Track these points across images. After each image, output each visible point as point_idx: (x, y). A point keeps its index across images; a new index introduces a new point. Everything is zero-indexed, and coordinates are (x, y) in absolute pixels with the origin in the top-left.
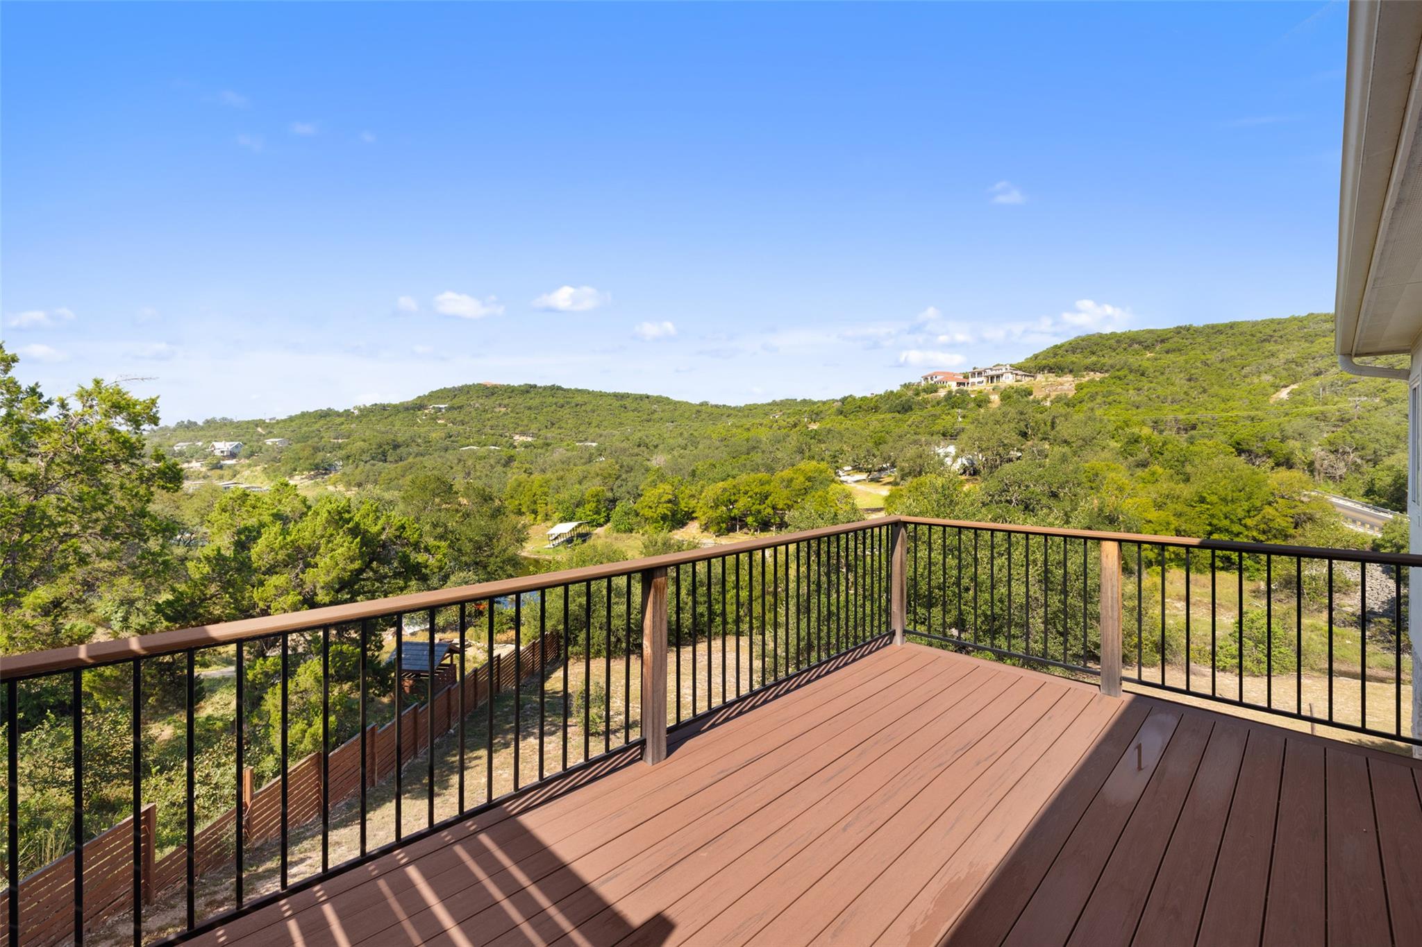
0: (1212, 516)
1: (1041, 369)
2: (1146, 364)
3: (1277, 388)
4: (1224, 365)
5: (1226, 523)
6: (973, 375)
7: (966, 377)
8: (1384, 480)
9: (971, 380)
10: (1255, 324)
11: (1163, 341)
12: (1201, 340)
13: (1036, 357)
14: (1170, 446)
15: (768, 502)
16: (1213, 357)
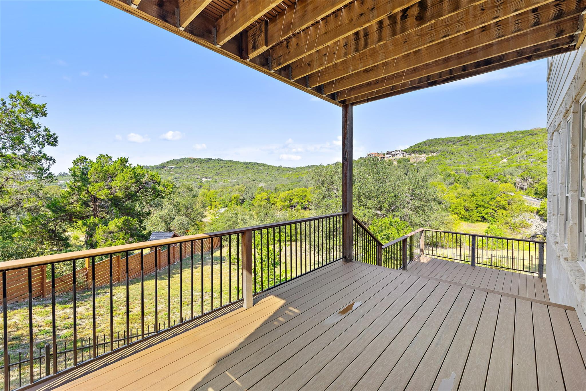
0: (477, 201)
1: (413, 152)
2: (453, 150)
3: (502, 158)
4: (483, 150)
5: (483, 203)
6: (387, 154)
7: (384, 155)
8: (542, 188)
9: (386, 156)
10: (494, 135)
11: (460, 141)
12: (474, 141)
13: (411, 147)
14: (462, 177)
15: (306, 199)
16: (479, 147)
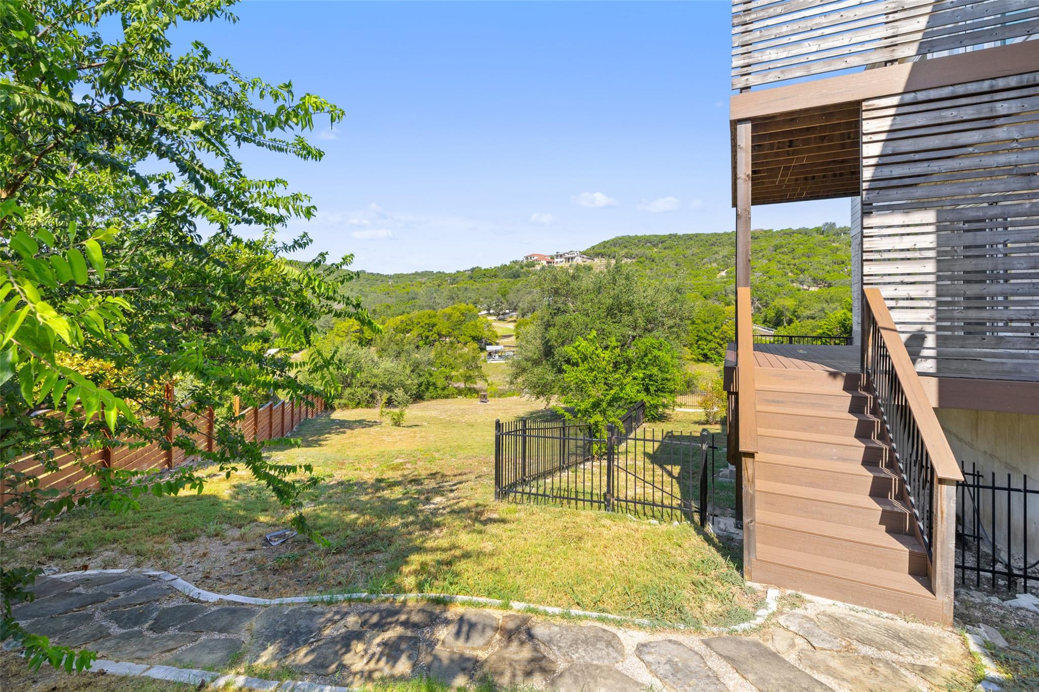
0: (699, 331)
1: (598, 255)
2: (655, 255)
3: (720, 271)
4: (694, 257)
5: (705, 334)
6: (557, 256)
7: (552, 258)
8: (772, 314)
9: (556, 260)
10: (708, 235)
11: (662, 242)
12: (681, 242)
13: (593, 248)
15: (435, 329)
16: (688, 252)
